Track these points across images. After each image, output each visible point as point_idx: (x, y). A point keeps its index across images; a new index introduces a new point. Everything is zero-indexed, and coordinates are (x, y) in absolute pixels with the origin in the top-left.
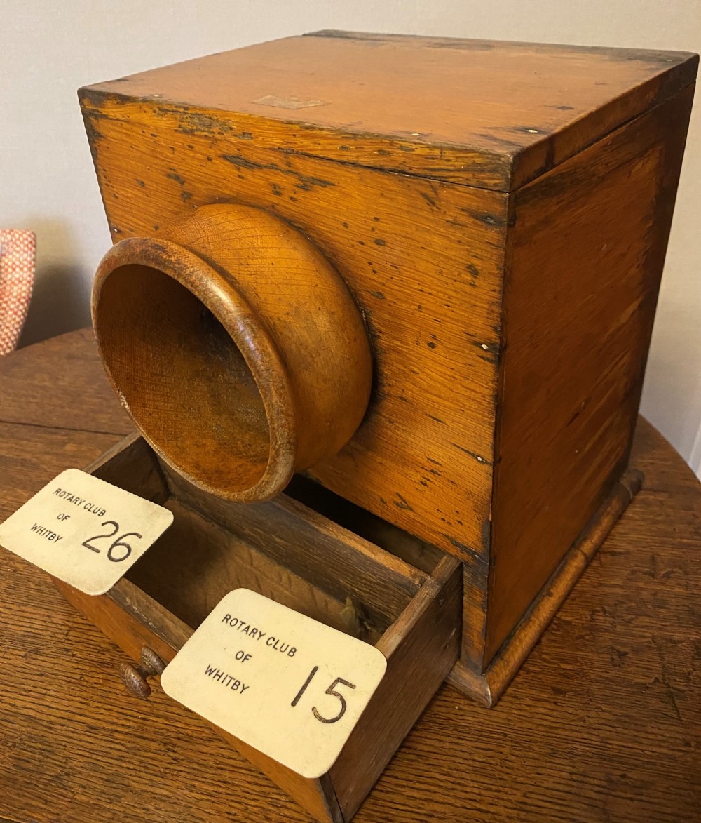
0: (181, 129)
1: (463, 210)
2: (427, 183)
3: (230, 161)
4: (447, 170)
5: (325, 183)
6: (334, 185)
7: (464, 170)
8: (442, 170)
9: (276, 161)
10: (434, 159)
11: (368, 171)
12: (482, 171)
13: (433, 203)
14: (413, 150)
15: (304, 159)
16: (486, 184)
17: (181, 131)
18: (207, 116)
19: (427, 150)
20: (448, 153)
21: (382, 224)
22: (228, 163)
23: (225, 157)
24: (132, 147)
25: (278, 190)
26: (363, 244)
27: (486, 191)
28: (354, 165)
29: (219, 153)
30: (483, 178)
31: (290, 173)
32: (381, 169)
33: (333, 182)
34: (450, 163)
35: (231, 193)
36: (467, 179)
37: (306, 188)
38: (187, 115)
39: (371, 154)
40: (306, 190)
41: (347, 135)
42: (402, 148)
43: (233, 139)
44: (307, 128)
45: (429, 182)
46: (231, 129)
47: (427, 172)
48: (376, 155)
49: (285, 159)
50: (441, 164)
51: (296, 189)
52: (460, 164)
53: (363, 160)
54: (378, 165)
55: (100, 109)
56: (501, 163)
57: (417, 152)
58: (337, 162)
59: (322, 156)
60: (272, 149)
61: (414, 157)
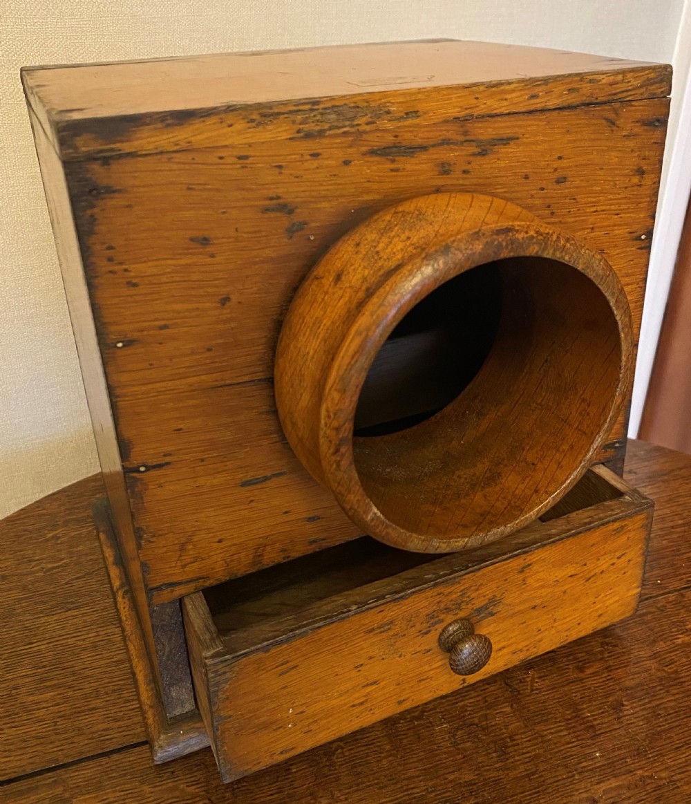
0: (302, 134)
1: (637, 122)
2: (609, 107)
3: (381, 155)
4: (627, 91)
5: (506, 141)
6: (518, 139)
7: (641, 87)
8: (623, 92)
9: (449, 135)
10: (618, 83)
11: (555, 113)
12: (652, 84)
13: (613, 124)
14: (600, 81)
15: (487, 121)
16: (655, 94)
17: (302, 138)
18: (352, 105)
19: (612, 78)
20: (629, 76)
21: (565, 161)
22: (377, 159)
23: (373, 152)
24: (189, 189)
25: (447, 168)
26: (543, 189)
27: (656, 99)
28: (542, 111)
29: (364, 149)
30: (654, 89)
31: (465, 144)
32: (570, 107)
33: (516, 136)
34: (630, 84)
35: (377, 197)
36: (642, 94)
37: (485, 152)
38: (315, 113)
39: (561, 95)
40: (484, 155)
41: (539, 83)
42: (591, 81)
43: (389, 126)
44: (495, 86)
45: (612, 106)
46: (388, 112)
47: (611, 98)
48: (566, 94)
49: (461, 129)
50: (623, 87)
51: (471, 158)
52: (637, 83)
53: (553, 102)
54: (565, 104)
55: (118, 146)
56: (667, 73)
57: (604, 81)
58: (523, 113)
59: (507, 112)
60: (446, 121)
61: (601, 87)
